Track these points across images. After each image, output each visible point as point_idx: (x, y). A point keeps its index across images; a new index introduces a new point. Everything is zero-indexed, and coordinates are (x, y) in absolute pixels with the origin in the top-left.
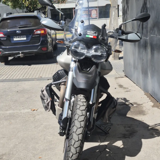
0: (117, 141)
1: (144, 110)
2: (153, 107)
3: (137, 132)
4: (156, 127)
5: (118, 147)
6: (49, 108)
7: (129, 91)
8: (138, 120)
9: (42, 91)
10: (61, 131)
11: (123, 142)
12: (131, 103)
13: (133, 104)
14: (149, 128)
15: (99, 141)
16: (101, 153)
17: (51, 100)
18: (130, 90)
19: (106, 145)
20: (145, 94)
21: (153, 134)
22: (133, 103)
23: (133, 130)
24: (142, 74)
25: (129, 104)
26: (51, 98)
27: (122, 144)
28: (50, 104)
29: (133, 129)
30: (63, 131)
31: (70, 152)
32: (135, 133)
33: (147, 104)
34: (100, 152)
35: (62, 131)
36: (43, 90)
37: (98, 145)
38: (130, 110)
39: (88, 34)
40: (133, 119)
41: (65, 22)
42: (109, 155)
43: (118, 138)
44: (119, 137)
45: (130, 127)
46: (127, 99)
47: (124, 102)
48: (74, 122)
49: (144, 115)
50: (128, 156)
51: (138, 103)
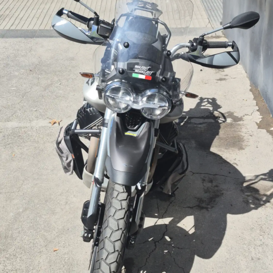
0: (186, 216)
1: (243, 134)
2: (260, 126)
3: (223, 194)
4: (257, 184)
5: (185, 230)
6: (70, 169)
7: (224, 79)
8: (228, 163)
9: (58, 143)
10: (86, 235)
11: (196, 220)
12: (223, 112)
13: (225, 115)
14: (245, 184)
15: (156, 214)
16: (156, 246)
17: (74, 157)
18: (226, 77)
19: (166, 225)
20: (251, 90)
21: (247, 203)
22: (228, 112)
23: (216, 188)
24: (251, 50)
25: (220, 115)
26: (73, 155)
27: (193, 224)
28: (72, 164)
29: (217, 186)
30: (90, 235)
31: (99, 270)
32: (218, 196)
33: (251, 117)
34: (155, 243)
35: (88, 235)
36: (59, 140)
37: (153, 225)
38: (218, 134)
39: (136, 71)
40: (221, 158)
41: (98, 28)
42: (168, 252)
43: (188, 207)
44: (191, 206)
45: (211, 181)
46: (218, 102)
47: (211, 109)
48: (103, 242)
49: (241, 148)
50: (199, 256)
51: (235, 114)
